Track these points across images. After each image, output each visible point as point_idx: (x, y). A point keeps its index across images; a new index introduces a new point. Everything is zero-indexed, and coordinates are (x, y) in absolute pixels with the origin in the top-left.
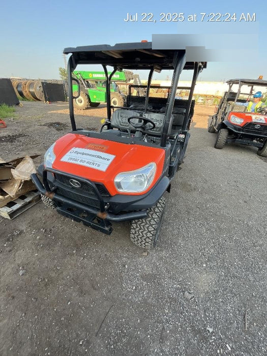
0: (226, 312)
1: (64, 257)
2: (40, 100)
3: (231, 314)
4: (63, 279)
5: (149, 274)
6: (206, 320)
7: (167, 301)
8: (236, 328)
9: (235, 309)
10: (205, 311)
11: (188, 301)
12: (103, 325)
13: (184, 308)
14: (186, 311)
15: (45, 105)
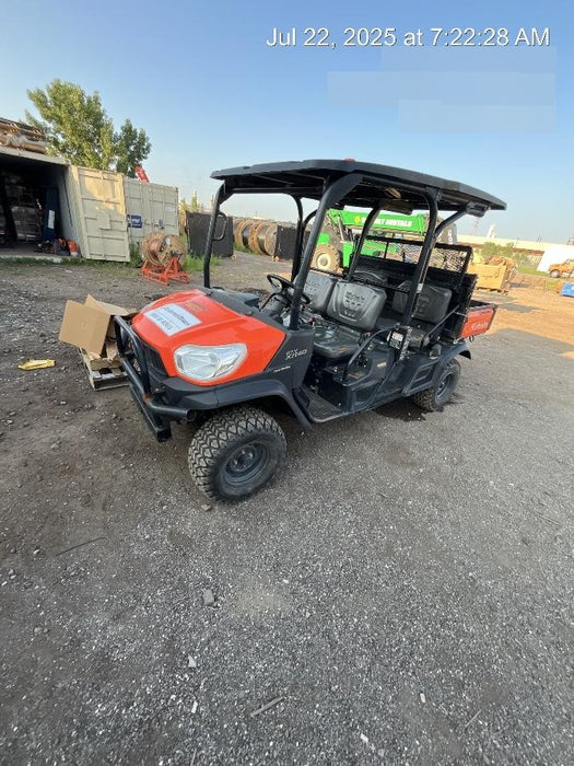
0: (246, 667)
1: (107, 455)
2: (268, 254)
3: (252, 677)
4: (83, 477)
5: (185, 535)
6: (202, 650)
7: (172, 583)
8: (239, 700)
9: (270, 676)
10: (213, 637)
11: (202, 604)
12: (74, 550)
13: (187, 607)
14: (186, 615)
15: (272, 262)
